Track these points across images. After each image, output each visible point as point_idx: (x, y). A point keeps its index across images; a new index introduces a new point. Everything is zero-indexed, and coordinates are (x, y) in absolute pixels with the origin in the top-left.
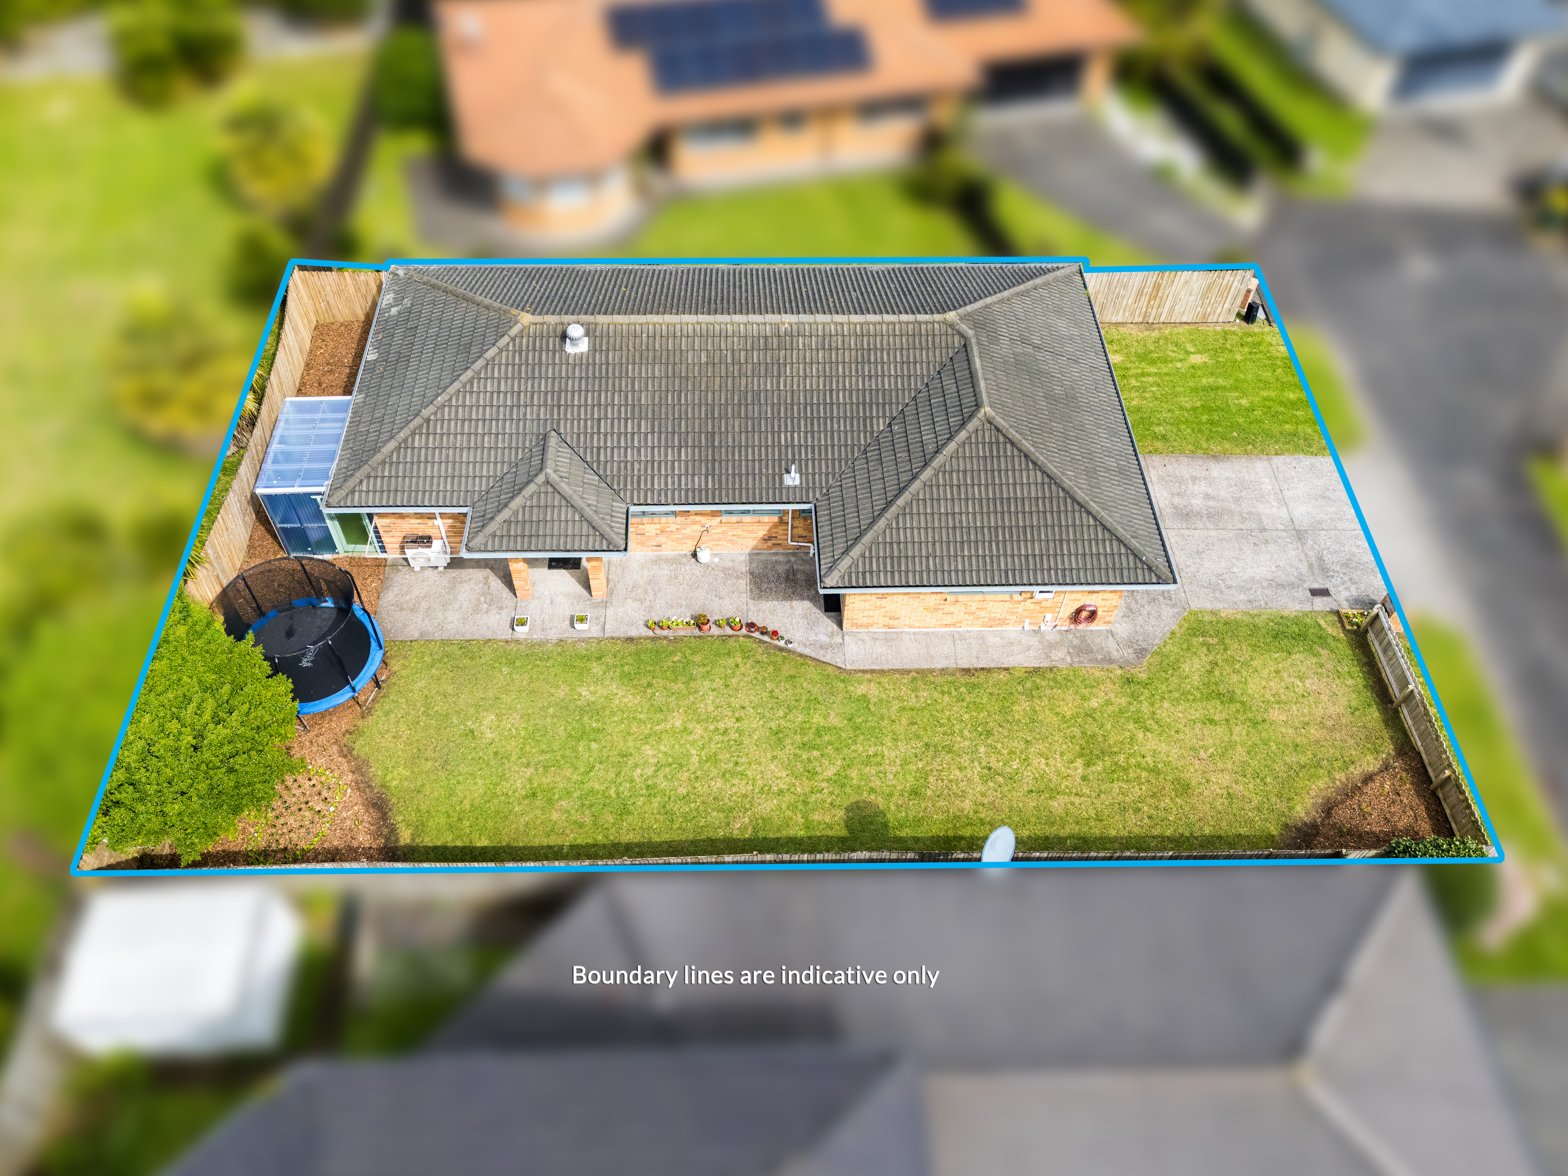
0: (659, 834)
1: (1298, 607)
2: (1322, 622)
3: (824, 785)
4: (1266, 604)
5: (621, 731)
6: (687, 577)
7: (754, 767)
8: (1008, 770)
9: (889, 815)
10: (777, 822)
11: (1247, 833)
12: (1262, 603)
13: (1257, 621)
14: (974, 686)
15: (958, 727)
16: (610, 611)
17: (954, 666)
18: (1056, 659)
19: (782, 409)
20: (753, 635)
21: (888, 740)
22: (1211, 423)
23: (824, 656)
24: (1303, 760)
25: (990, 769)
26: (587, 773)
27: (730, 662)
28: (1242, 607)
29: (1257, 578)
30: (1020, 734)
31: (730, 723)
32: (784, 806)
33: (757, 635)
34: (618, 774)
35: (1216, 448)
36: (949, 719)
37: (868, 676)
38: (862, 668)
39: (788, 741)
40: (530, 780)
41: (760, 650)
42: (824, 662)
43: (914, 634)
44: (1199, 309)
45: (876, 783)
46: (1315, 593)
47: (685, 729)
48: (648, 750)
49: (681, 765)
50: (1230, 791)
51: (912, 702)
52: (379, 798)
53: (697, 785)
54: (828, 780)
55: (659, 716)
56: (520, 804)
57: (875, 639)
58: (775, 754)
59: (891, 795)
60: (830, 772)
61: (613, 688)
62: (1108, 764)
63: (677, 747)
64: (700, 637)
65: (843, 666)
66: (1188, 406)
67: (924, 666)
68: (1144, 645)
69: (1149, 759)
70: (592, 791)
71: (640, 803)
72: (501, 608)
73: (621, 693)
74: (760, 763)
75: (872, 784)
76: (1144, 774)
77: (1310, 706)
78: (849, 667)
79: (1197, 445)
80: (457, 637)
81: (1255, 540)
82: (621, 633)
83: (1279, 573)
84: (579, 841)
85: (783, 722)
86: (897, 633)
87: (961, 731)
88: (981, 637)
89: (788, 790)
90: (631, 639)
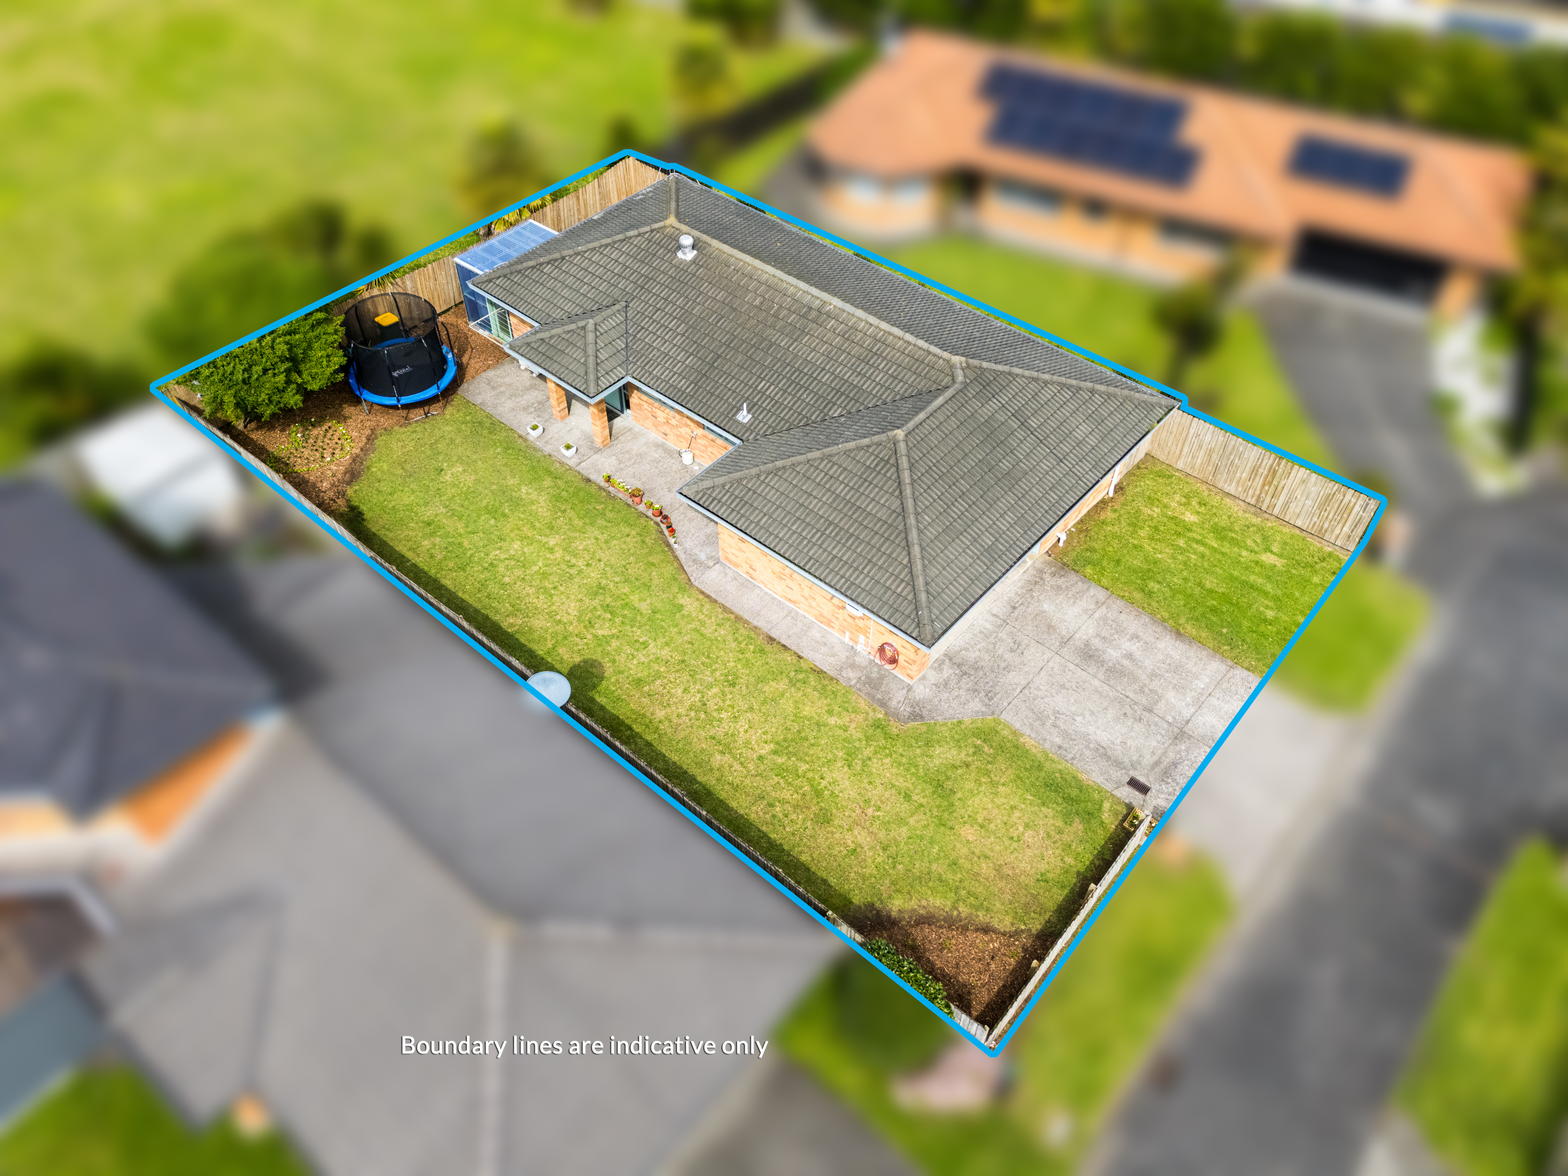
0: (464, 592)
1: (1100, 780)
2: (1106, 805)
3: (589, 636)
4: (1073, 759)
5: (517, 525)
6: (665, 466)
7: (563, 596)
8: (715, 714)
9: (604, 682)
10: (536, 635)
11: (833, 884)
12: (1070, 756)
13: (1047, 765)
14: (762, 651)
15: (717, 666)
16: (595, 457)
17: (766, 630)
18: (845, 676)
19: (779, 364)
20: (662, 525)
21: (661, 641)
22: (1214, 610)
23: (689, 566)
24: (949, 876)
25: (705, 705)
26: (470, 533)
27: (627, 530)
28: (1047, 745)
29: (1090, 737)
30: (753, 700)
31: (581, 563)
32: (550, 631)
33: (663, 527)
34: (485, 546)
35: (1190, 629)
36: (718, 657)
37: (701, 597)
38: (704, 590)
39: (601, 597)
40: (437, 515)
41: (653, 537)
42: (684, 570)
43: (766, 593)
44: (1315, 519)
45: (621, 659)
46: (1133, 783)
47: (552, 549)
48: (517, 545)
49: (524, 566)
50: (858, 850)
51: (708, 632)
52: (360, 472)
53: (519, 583)
54: (596, 636)
55: (548, 531)
56: (417, 523)
57: (735, 578)
58: (584, 598)
59: (620, 672)
60: (600, 633)
61: (542, 499)
62: (790, 763)
63: (535, 554)
64: (628, 505)
65: (693, 581)
66: (1208, 585)
67: (746, 617)
68: (925, 713)
69: (824, 783)
70: (460, 545)
71: (475, 569)
72: (539, 416)
73: (543, 504)
74: (568, 598)
75: (617, 658)
76: (807, 788)
77: (1006, 849)
78: (696, 584)
79: (1174, 617)
80: (498, 417)
81: (1129, 711)
82: (585, 473)
83: (1119, 748)
84: (421, 565)
85: (612, 585)
86: (754, 585)
87: (716, 670)
88: (809, 626)
89: (565, 624)
90: (588, 480)
